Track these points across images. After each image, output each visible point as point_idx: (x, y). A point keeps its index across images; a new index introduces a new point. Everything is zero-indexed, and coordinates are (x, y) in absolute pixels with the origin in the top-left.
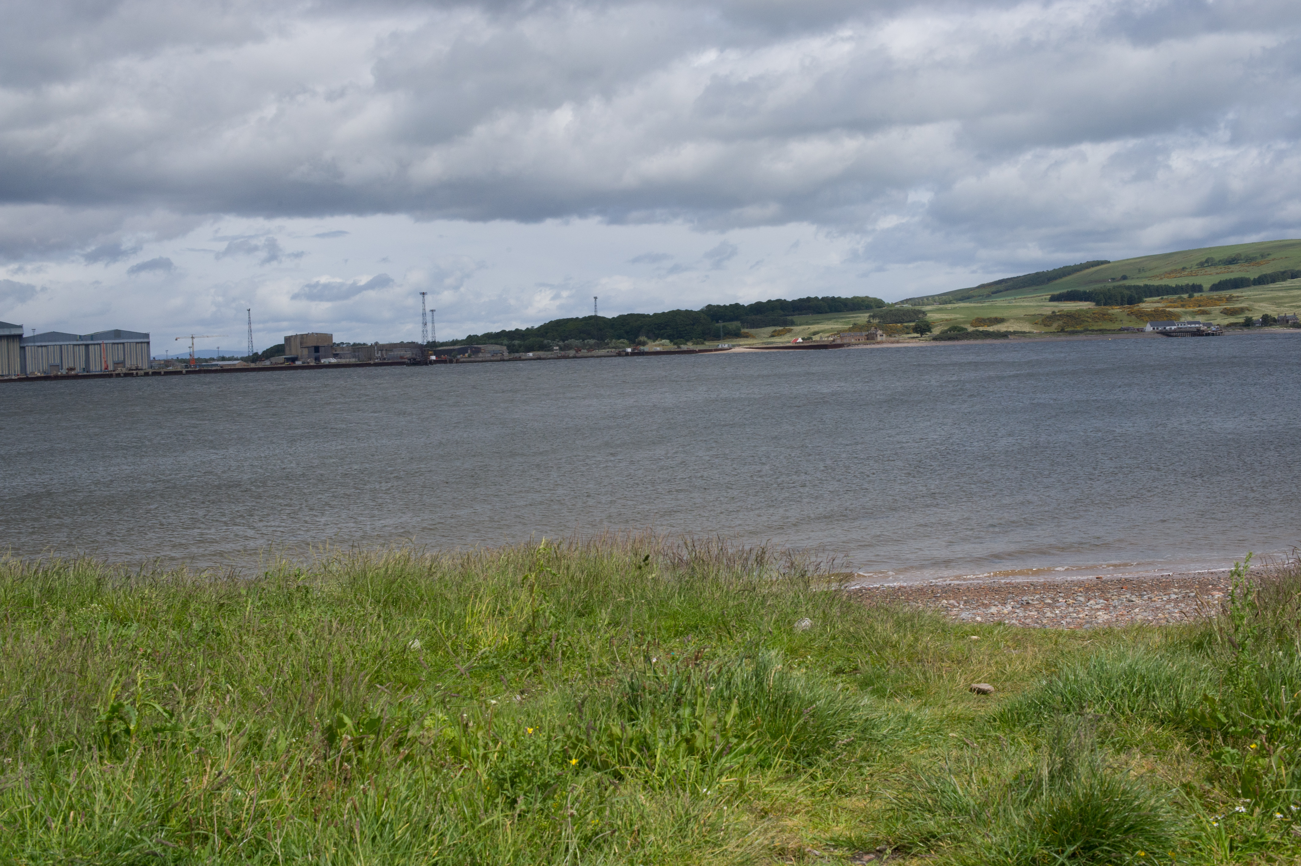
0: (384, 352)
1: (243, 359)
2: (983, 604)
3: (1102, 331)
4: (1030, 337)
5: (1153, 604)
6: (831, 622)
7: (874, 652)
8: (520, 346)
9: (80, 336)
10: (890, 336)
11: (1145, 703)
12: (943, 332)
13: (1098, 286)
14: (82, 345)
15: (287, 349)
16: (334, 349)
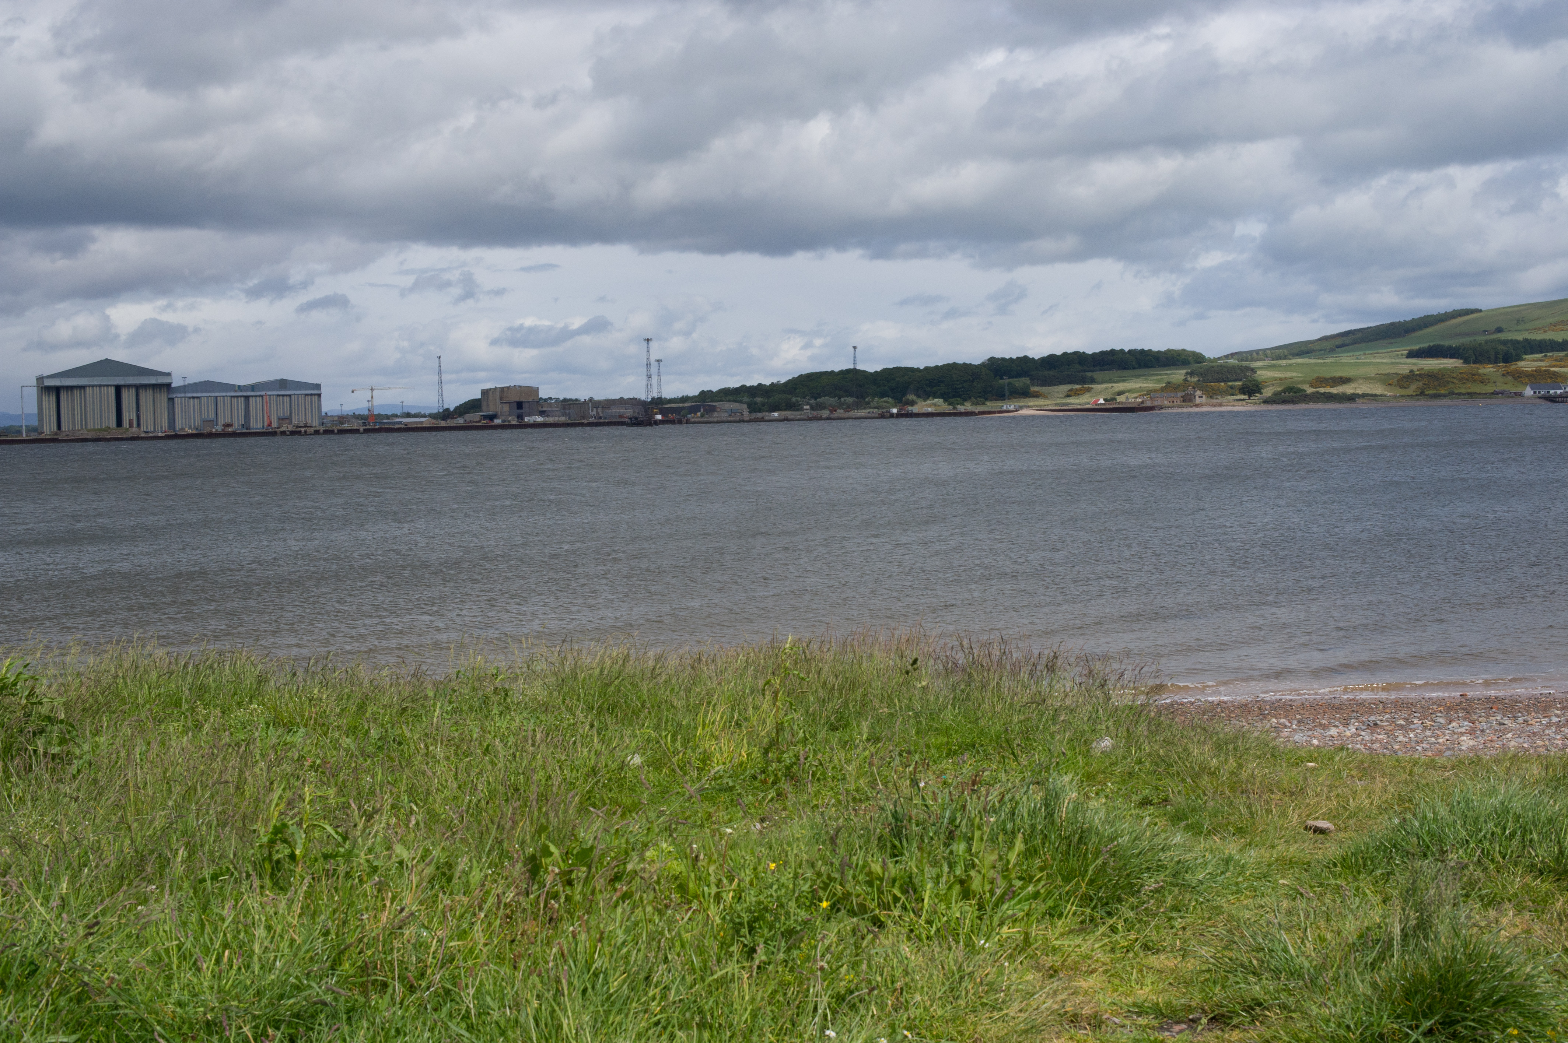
0: (600, 410)
1: (431, 416)
2: (1321, 724)
3: (1471, 395)
4: (1382, 401)
5: (1529, 728)
6: (1137, 742)
7: (1189, 780)
8: (763, 404)
9: (239, 386)
10: (1211, 397)
11: (1520, 849)
12: (1276, 394)
13: (1466, 340)
14: (241, 396)
15: (484, 404)
16: (540, 405)
